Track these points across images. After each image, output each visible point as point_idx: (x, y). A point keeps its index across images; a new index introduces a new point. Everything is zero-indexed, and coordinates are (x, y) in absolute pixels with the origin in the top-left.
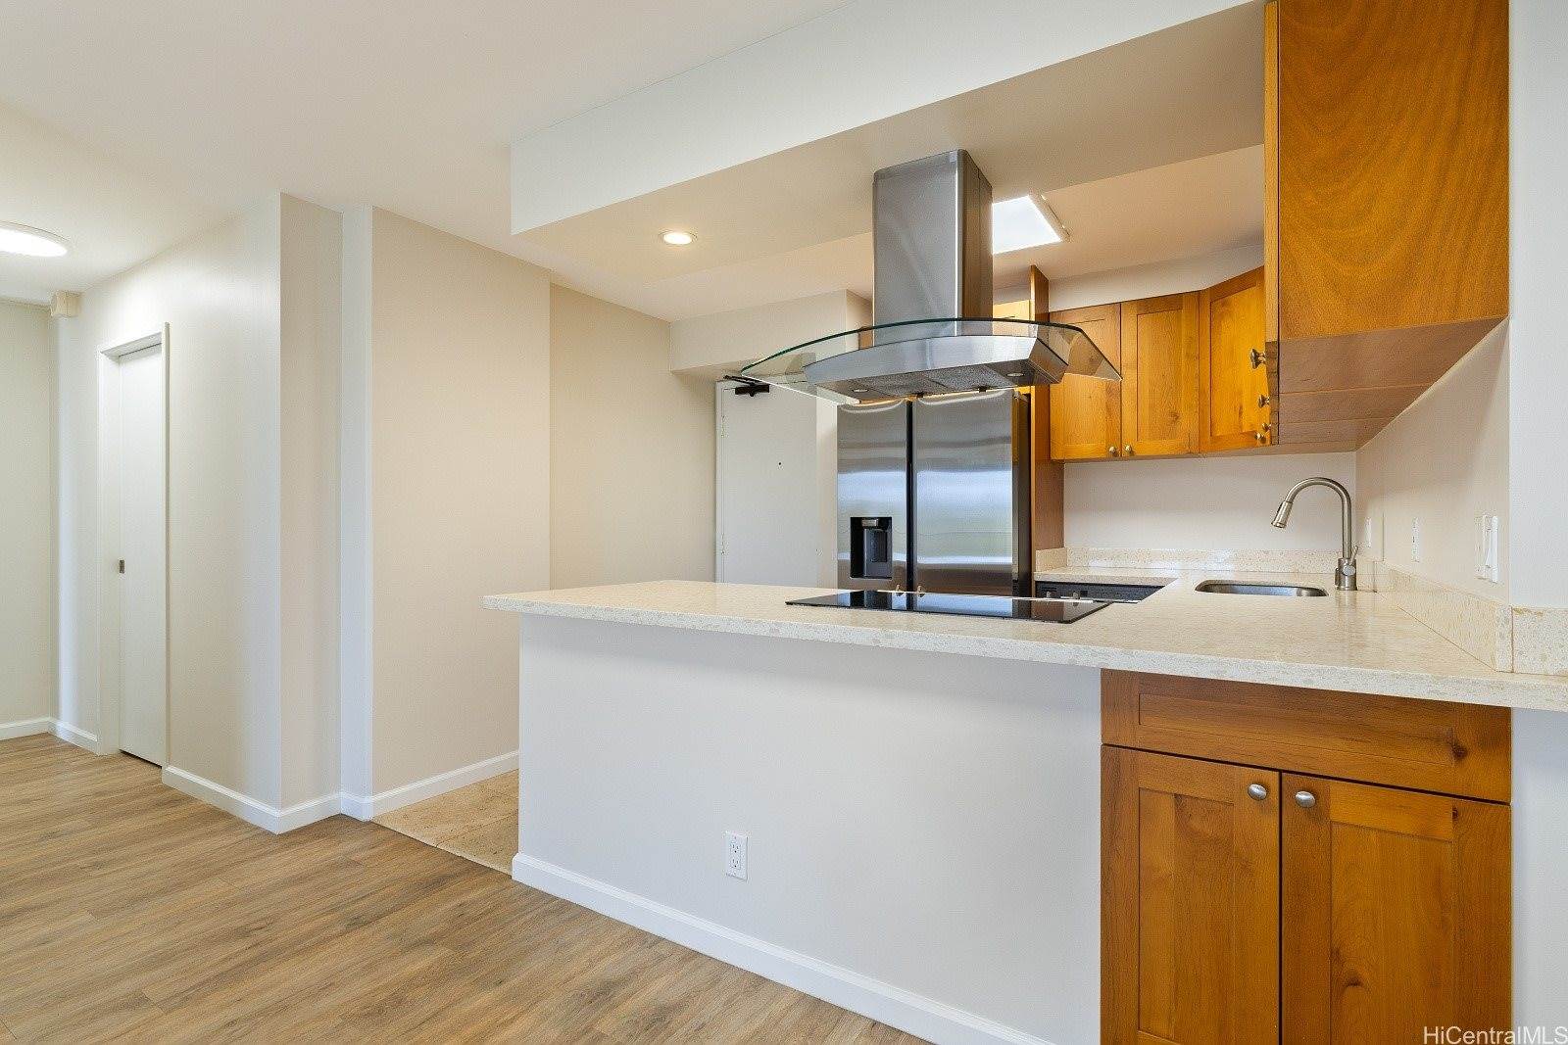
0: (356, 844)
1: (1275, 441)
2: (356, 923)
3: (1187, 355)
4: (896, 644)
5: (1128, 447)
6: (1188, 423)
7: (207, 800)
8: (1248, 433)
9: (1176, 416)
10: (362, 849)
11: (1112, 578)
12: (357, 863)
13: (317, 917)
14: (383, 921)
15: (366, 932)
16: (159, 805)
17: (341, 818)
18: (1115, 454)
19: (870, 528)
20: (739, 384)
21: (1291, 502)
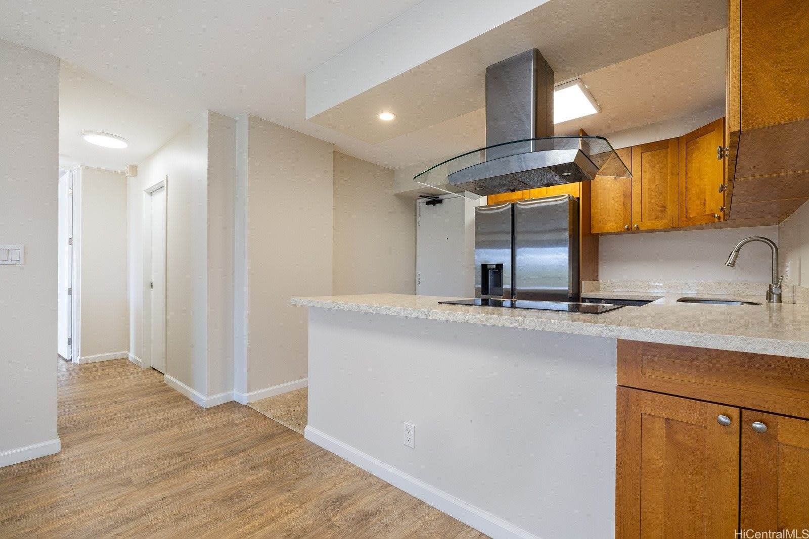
0: (237, 415)
1: (727, 217)
2: (230, 454)
3: (672, 174)
4: (492, 323)
5: (635, 226)
6: (672, 211)
7: (180, 391)
8: (708, 215)
9: (664, 208)
10: (239, 418)
11: (626, 296)
12: (236, 424)
13: (213, 449)
14: (241, 454)
15: (233, 459)
16: (161, 392)
17: (233, 402)
18: (628, 229)
19: (491, 269)
20: (428, 200)
21: (738, 252)
